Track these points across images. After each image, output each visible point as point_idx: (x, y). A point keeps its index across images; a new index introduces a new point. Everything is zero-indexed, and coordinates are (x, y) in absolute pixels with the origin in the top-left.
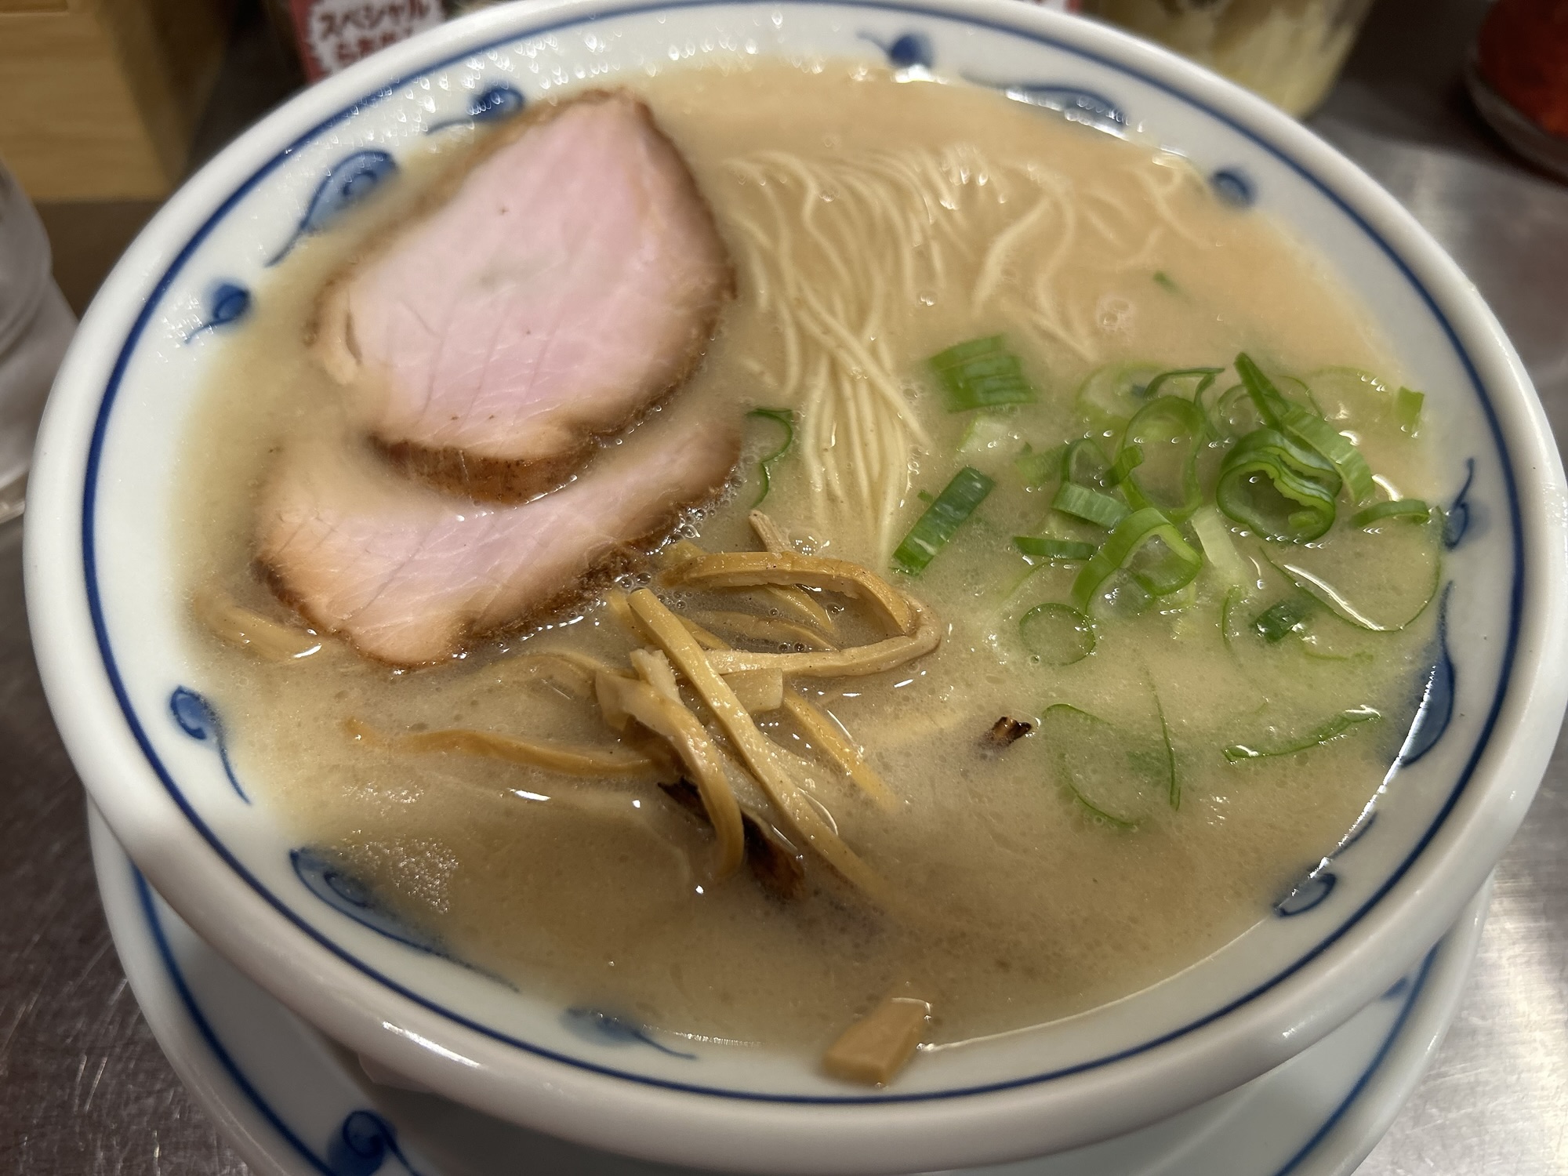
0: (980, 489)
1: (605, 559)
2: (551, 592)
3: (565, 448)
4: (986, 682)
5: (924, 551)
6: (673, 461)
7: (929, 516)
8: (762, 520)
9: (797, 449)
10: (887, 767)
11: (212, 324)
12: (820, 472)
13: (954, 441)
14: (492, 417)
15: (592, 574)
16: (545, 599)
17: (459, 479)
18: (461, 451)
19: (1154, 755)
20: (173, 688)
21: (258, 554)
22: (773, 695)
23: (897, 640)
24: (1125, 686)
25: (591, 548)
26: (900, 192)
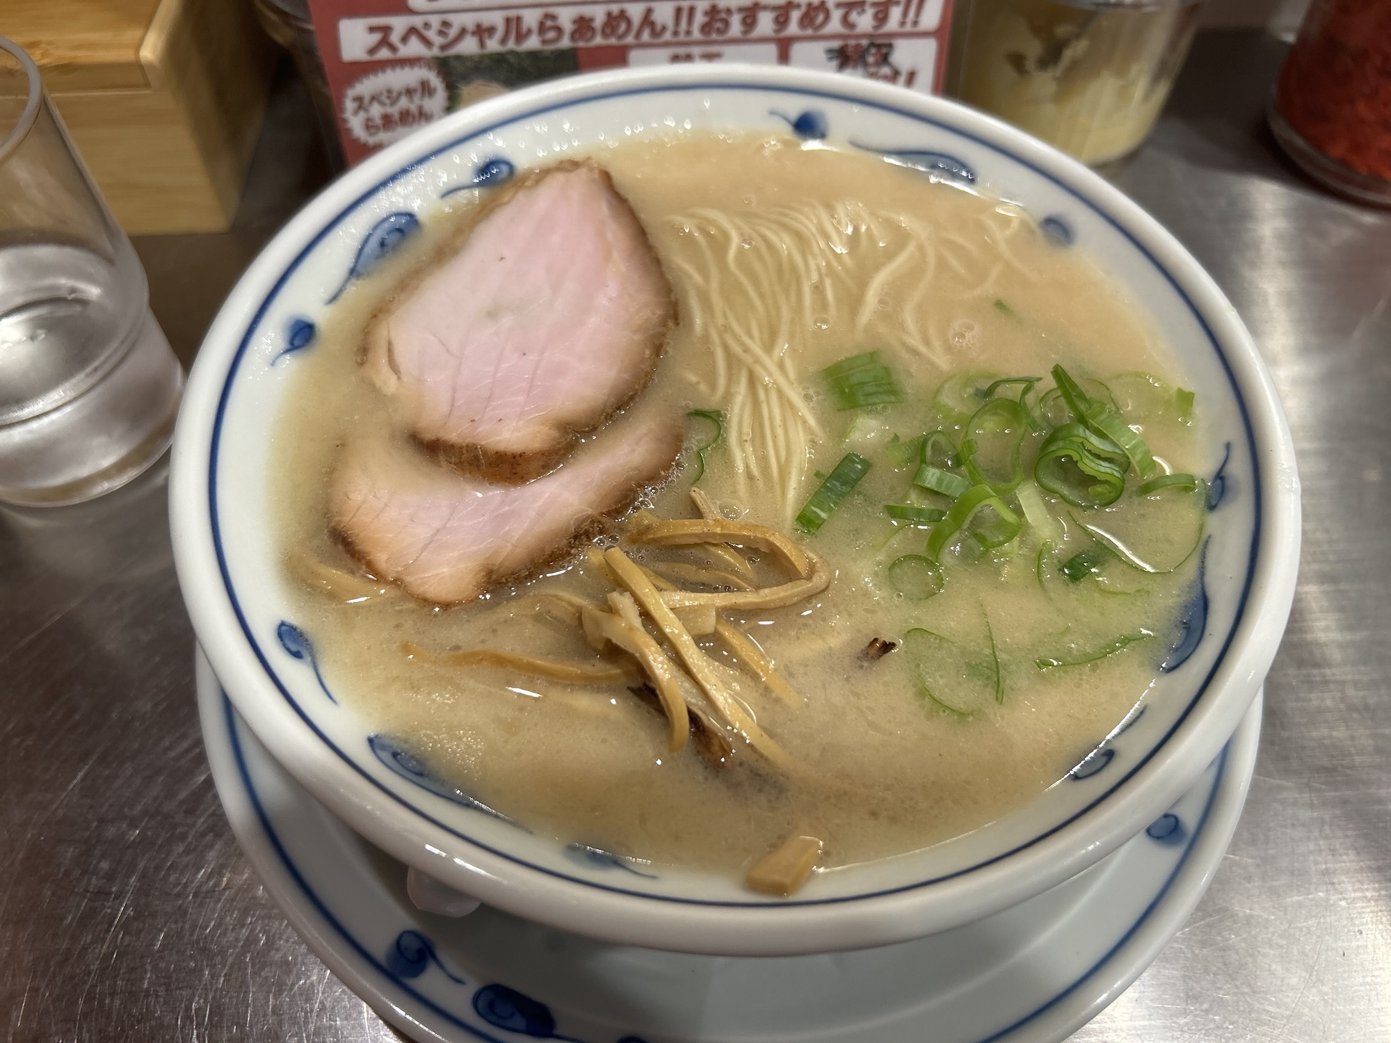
0: (860, 469)
1: (586, 526)
2: (548, 550)
3: (554, 443)
4: (863, 612)
5: (819, 516)
6: (634, 451)
7: (822, 490)
8: (699, 495)
9: (725, 441)
10: (791, 675)
11: (287, 351)
12: (742, 457)
13: (841, 433)
14: (500, 420)
15: (576, 537)
16: (544, 555)
17: (478, 466)
18: (479, 447)
19: (985, 664)
20: (278, 623)
21: (333, 524)
22: (709, 623)
23: (798, 582)
24: (965, 614)
25: (576, 517)
26: (801, 239)
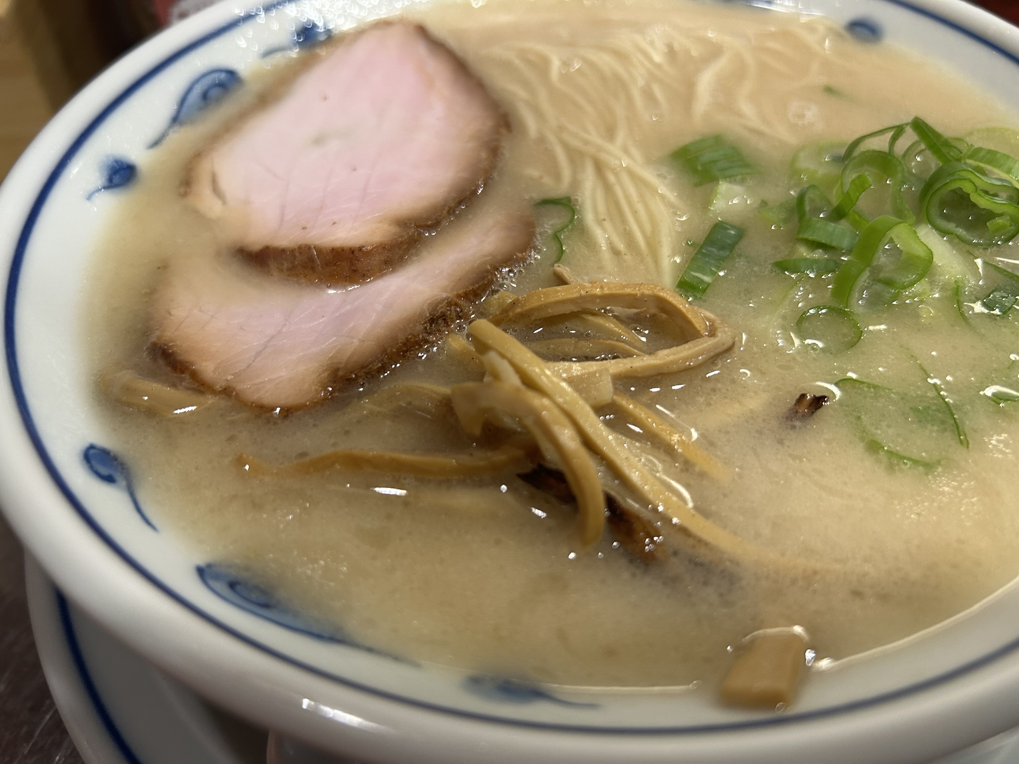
0: (734, 235)
1: (442, 307)
2: (401, 338)
3: (396, 237)
4: (777, 369)
5: (702, 281)
7: (699, 256)
8: (563, 270)
9: (581, 220)
10: (712, 444)
11: (105, 188)
12: (602, 235)
13: (706, 203)
14: (334, 223)
15: (433, 320)
16: (397, 344)
17: (313, 269)
18: (313, 246)
19: (934, 408)
20: (86, 444)
21: (153, 340)
22: (606, 391)
23: (701, 340)
24: (893, 360)
25: (428, 302)
26: (621, 55)
